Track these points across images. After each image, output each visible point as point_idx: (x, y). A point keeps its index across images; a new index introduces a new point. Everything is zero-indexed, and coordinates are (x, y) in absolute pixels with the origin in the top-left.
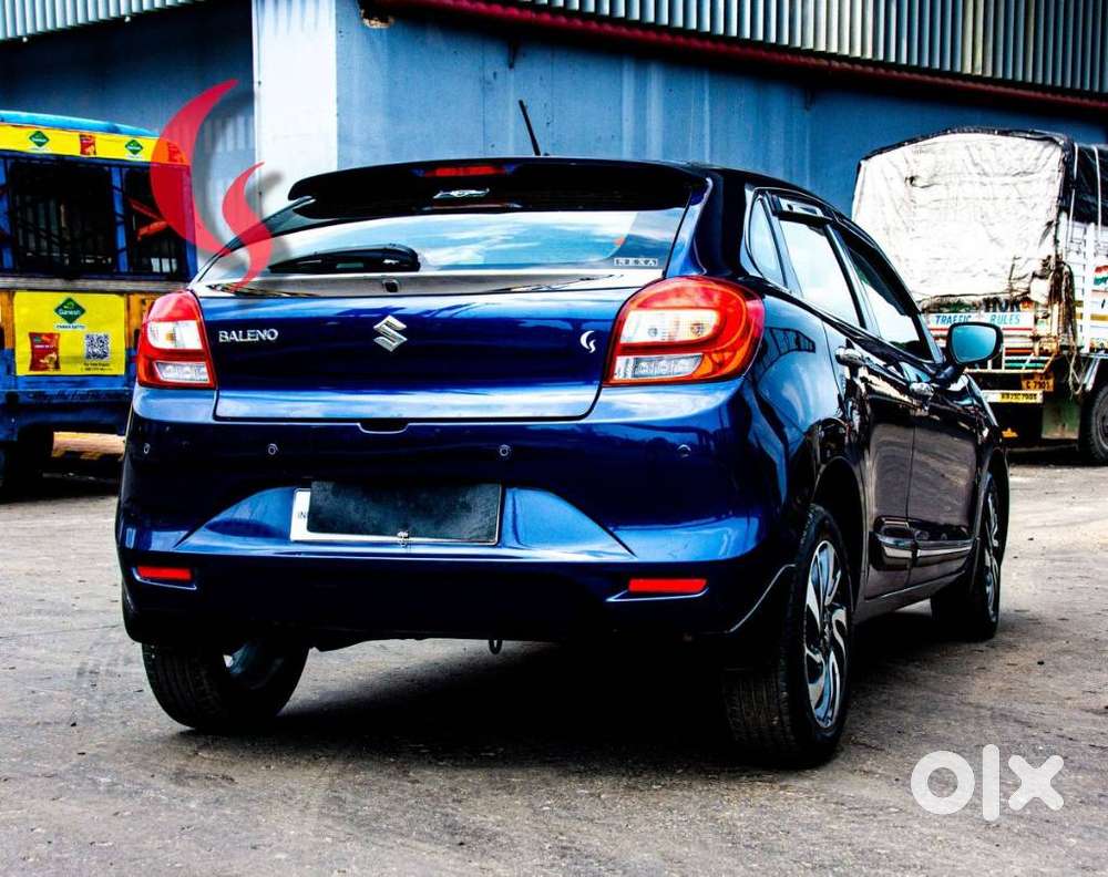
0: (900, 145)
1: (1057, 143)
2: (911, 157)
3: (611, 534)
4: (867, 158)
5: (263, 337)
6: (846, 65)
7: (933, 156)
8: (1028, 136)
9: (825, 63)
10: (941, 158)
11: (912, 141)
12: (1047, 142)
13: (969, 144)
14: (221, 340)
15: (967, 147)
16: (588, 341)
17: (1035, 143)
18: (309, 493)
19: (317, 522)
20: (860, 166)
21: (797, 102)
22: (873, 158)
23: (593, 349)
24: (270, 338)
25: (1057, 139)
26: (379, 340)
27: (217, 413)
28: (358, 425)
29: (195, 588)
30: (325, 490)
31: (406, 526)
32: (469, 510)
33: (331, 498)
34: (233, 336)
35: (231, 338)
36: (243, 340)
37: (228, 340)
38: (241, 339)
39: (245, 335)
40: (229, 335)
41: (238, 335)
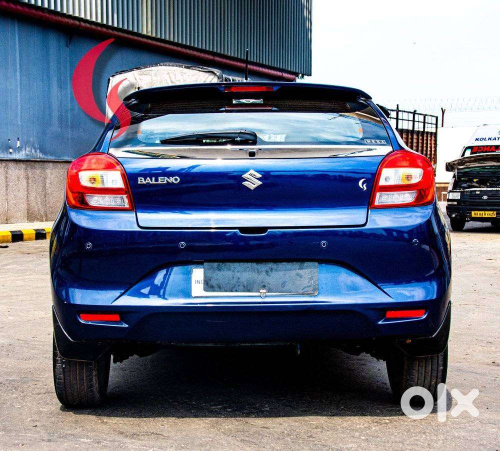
0: (131, 70)
1: (215, 74)
2: (138, 77)
3: (379, 288)
4: (113, 76)
5: (169, 181)
6: (88, 25)
7: (150, 77)
8: (200, 69)
9: (77, 23)
10: (154, 78)
11: (137, 69)
12: (210, 73)
13: (169, 72)
14: (139, 183)
15: (168, 73)
16: (363, 184)
17: (204, 73)
18: (203, 269)
19: (209, 285)
20: (109, 80)
21: (63, 43)
22: (117, 76)
23: (365, 188)
24: (174, 181)
25: (216, 72)
26: (245, 183)
27: (140, 225)
28: (238, 230)
29: (127, 326)
30: (212, 268)
31: (264, 287)
32: (301, 277)
33: (217, 272)
34: (148, 180)
35: (147, 181)
36: (156, 183)
37: (144, 182)
38: (154, 182)
39: (157, 180)
40: (145, 180)
41: (151, 181)
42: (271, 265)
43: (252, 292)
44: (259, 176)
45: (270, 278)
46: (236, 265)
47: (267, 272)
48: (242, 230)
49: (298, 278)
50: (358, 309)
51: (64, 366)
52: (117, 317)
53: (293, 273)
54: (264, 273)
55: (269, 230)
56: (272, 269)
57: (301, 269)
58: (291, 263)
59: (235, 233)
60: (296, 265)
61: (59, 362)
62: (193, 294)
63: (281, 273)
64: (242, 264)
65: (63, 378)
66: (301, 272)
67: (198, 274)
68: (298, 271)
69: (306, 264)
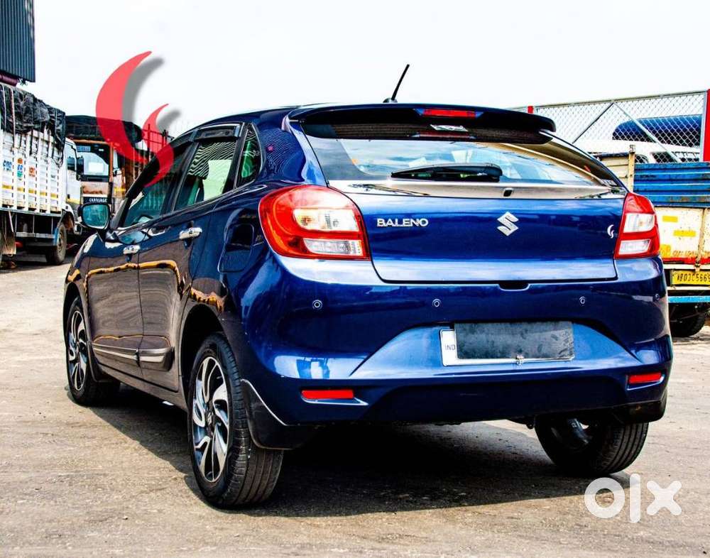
5: (417, 224)
14: (379, 225)
16: (611, 230)
18: (454, 332)
19: (464, 352)
23: (613, 236)
24: (421, 224)
26: (500, 228)
27: (383, 278)
28: (497, 285)
29: (365, 404)
30: (465, 330)
31: (520, 352)
32: (556, 338)
33: (471, 335)
34: (390, 223)
35: (388, 224)
36: (398, 225)
37: (384, 225)
38: (397, 224)
39: (400, 222)
40: (386, 222)
41: (394, 222)
42: (525, 326)
43: (508, 358)
44: (516, 220)
45: (526, 341)
46: (489, 327)
47: (522, 334)
48: (503, 283)
49: (554, 340)
50: (610, 375)
51: (249, 457)
52: (350, 393)
53: (548, 334)
54: (519, 335)
55: (529, 285)
56: (526, 331)
57: (555, 329)
58: (553, 323)
59: (496, 288)
60: (550, 325)
61: (244, 452)
62: (445, 363)
63: (537, 335)
64: (495, 324)
65: (244, 472)
66: (556, 333)
67: (449, 338)
68: (552, 332)
69: (562, 323)
